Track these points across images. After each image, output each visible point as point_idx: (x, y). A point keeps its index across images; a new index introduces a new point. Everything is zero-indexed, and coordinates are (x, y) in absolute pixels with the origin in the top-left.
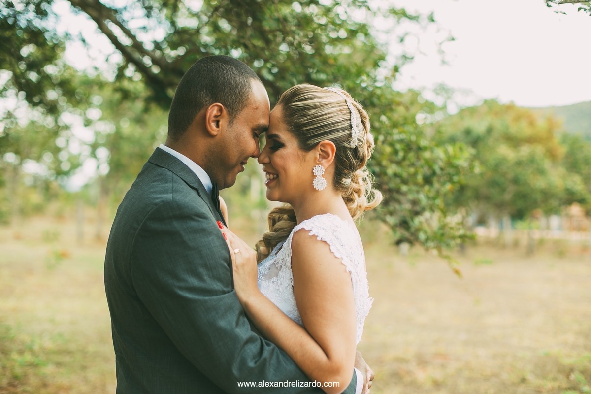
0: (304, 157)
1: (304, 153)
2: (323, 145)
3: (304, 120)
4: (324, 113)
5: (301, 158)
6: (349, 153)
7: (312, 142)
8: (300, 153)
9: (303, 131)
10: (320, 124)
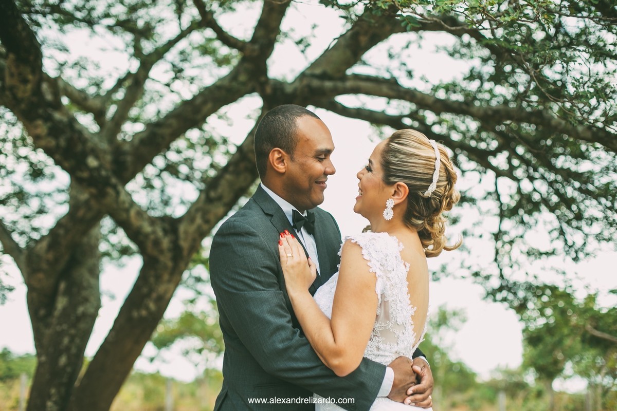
0: (383, 188)
1: (384, 185)
2: (399, 185)
3: (393, 160)
4: (411, 161)
5: (381, 188)
6: (421, 203)
7: (393, 179)
8: (381, 183)
9: (389, 168)
10: (403, 169)
